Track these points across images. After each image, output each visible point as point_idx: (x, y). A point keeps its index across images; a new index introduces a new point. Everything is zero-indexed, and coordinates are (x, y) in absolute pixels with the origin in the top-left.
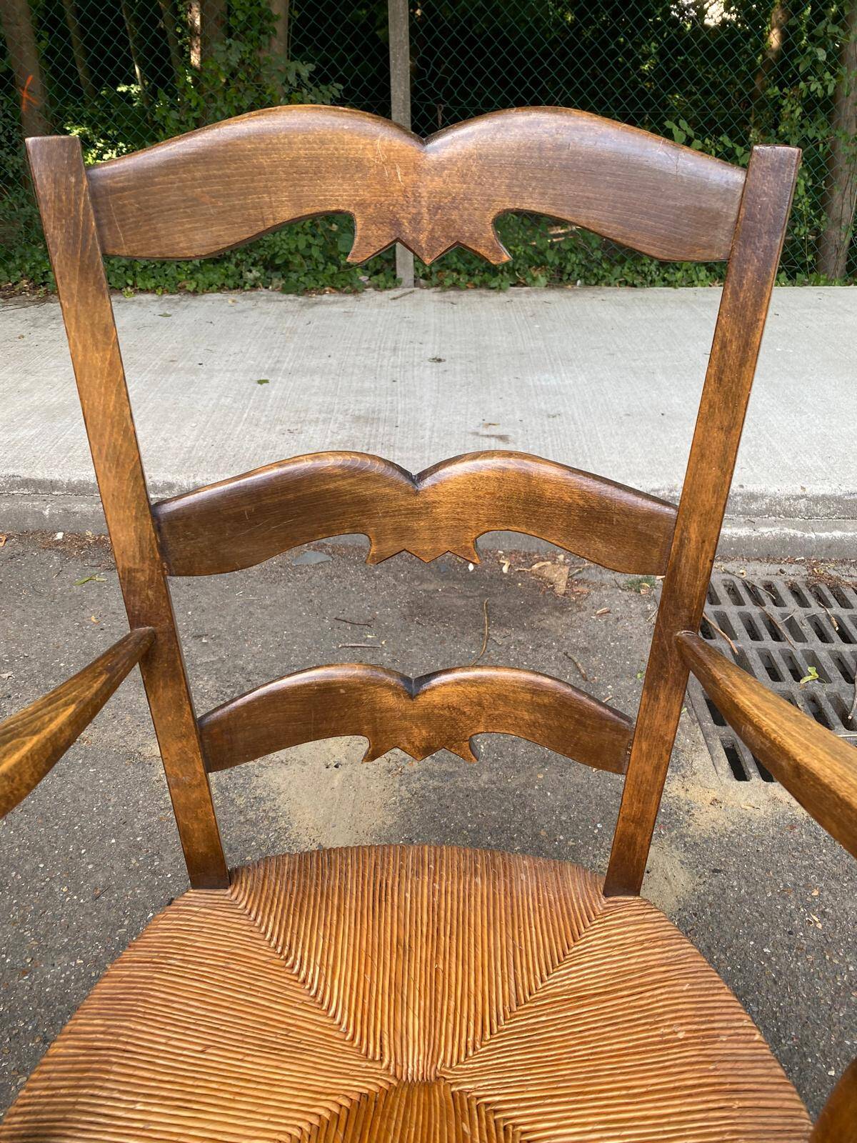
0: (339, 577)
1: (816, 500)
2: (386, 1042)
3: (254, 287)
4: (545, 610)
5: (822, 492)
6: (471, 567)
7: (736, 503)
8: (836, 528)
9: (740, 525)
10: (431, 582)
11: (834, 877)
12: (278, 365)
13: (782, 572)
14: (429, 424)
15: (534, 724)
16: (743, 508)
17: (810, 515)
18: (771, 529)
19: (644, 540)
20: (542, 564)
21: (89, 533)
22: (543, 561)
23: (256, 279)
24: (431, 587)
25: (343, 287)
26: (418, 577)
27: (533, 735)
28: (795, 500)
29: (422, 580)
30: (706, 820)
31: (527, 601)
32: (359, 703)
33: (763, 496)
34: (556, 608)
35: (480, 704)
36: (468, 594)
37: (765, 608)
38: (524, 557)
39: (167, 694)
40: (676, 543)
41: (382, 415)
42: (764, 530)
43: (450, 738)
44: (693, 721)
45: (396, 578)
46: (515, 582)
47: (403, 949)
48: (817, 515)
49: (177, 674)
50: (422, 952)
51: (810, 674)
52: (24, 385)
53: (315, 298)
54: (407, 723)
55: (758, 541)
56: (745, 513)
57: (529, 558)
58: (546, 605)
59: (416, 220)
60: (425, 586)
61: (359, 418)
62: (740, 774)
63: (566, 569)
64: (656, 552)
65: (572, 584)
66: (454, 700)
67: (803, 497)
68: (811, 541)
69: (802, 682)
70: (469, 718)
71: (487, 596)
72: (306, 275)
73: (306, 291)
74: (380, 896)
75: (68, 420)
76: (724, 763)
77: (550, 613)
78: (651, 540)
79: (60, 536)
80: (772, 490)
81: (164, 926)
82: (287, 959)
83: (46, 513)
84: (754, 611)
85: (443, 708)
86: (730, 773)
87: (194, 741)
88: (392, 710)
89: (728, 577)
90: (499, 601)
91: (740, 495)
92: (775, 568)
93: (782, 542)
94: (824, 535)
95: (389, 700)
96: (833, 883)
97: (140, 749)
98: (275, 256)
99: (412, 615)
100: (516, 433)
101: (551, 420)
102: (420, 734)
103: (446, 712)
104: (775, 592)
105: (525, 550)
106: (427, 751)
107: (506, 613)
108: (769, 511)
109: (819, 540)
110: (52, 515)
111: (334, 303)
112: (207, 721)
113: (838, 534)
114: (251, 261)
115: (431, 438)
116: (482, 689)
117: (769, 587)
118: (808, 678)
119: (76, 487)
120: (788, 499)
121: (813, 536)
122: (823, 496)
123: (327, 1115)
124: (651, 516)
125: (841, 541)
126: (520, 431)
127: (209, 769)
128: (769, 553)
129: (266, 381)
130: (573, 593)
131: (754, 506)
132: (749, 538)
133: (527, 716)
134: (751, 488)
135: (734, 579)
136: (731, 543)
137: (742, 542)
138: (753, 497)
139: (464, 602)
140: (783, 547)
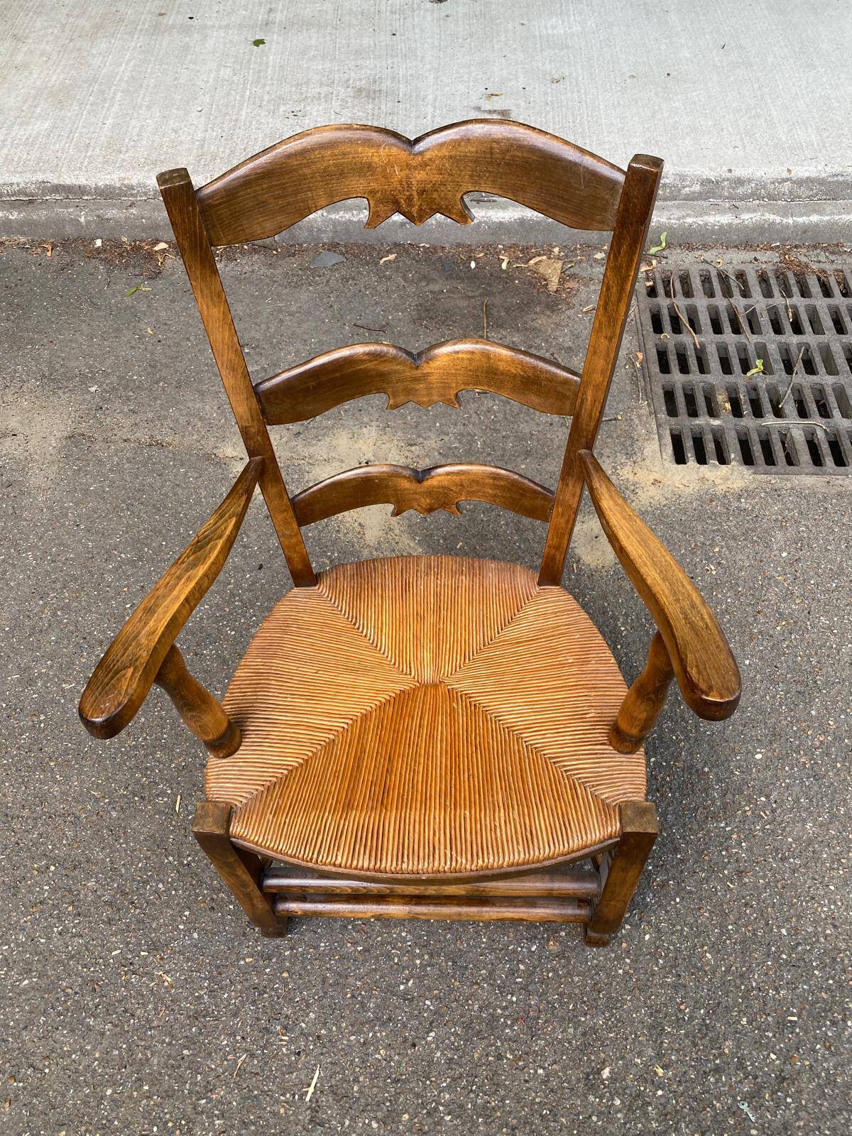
0: (353, 279)
1: (800, 182)
2: (412, 666)
4: (538, 309)
5: (807, 175)
6: (473, 265)
7: (723, 188)
8: (815, 211)
9: (723, 212)
10: (437, 282)
11: (734, 538)
12: (272, 15)
13: (756, 259)
14: (430, 97)
15: (495, 496)
16: (730, 193)
17: (793, 197)
18: (752, 215)
19: (561, 397)
20: (538, 259)
21: (124, 239)
22: (539, 256)
24: (436, 287)
26: (424, 277)
27: (495, 501)
28: (779, 183)
29: (429, 280)
30: (648, 496)
31: (522, 300)
32: (387, 486)
33: (750, 181)
34: (547, 307)
35: (462, 485)
36: (470, 294)
37: (732, 300)
38: (522, 251)
39: (273, 490)
40: (579, 400)
41: (383, 87)
42: (746, 216)
43: (444, 503)
44: (651, 413)
45: (405, 278)
46: (512, 279)
47: (420, 618)
48: (800, 197)
49: (278, 479)
50: (430, 619)
51: (757, 367)
52: (19, 58)
54: (418, 496)
55: (738, 229)
56: (730, 198)
57: (526, 253)
58: (540, 303)
59: (409, 199)
60: (431, 287)
61: (360, 90)
62: (680, 459)
63: (560, 264)
64: (568, 403)
65: (564, 280)
66: (446, 483)
67: (787, 180)
68: (787, 227)
69: (749, 374)
70: (455, 492)
71: (487, 295)
74: (406, 588)
75: (75, 107)
76: (669, 449)
77: (542, 312)
78: (565, 397)
79: (99, 243)
80: (759, 174)
81: (282, 609)
82: (355, 624)
83: (82, 220)
84: (722, 303)
85: (439, 487)
86: (673, 458)
87: (291, 513)
88: (407, 489)
89: (705, 266)
90: (497, 300)
91: (728, 180)
92: (749, 256)
93: (761, 229)
94: (800, 220)
95: (406, 484)
96: (731, 543)
97: (215, 451)
99: (421, 318)
100: (518, 106)
101: (554, 86)
102: (426, 502)
103: (441, 490)
104: (745, 283)
106: (430, 510)
107: (503, 314)
108: (754, 195)
109: (796, 226)
110: (88, 222)
112: (297, 499)
113: (815, 218)
116: (463, 477)
117: (741, 277)
118: (754, 371)
119: (103, 191)
120: (774, 183)
121: (791, 221)
122: (807, 178)
123: (384, 700)
124: (566, 382)
125: (817, 225)
126: (523, 104)
127: (300, 525)
128: (747, 239)
129: (262, 42)
130: (564, 289)
131: (740, 191)
132: (730, 225)
133: (491, 492)
134: (739, 172)
135: (711, 269)
136: (713, 232)
137: (723, 230)
138: (740, 182)
139: (466, 303)
140: (761, 234)
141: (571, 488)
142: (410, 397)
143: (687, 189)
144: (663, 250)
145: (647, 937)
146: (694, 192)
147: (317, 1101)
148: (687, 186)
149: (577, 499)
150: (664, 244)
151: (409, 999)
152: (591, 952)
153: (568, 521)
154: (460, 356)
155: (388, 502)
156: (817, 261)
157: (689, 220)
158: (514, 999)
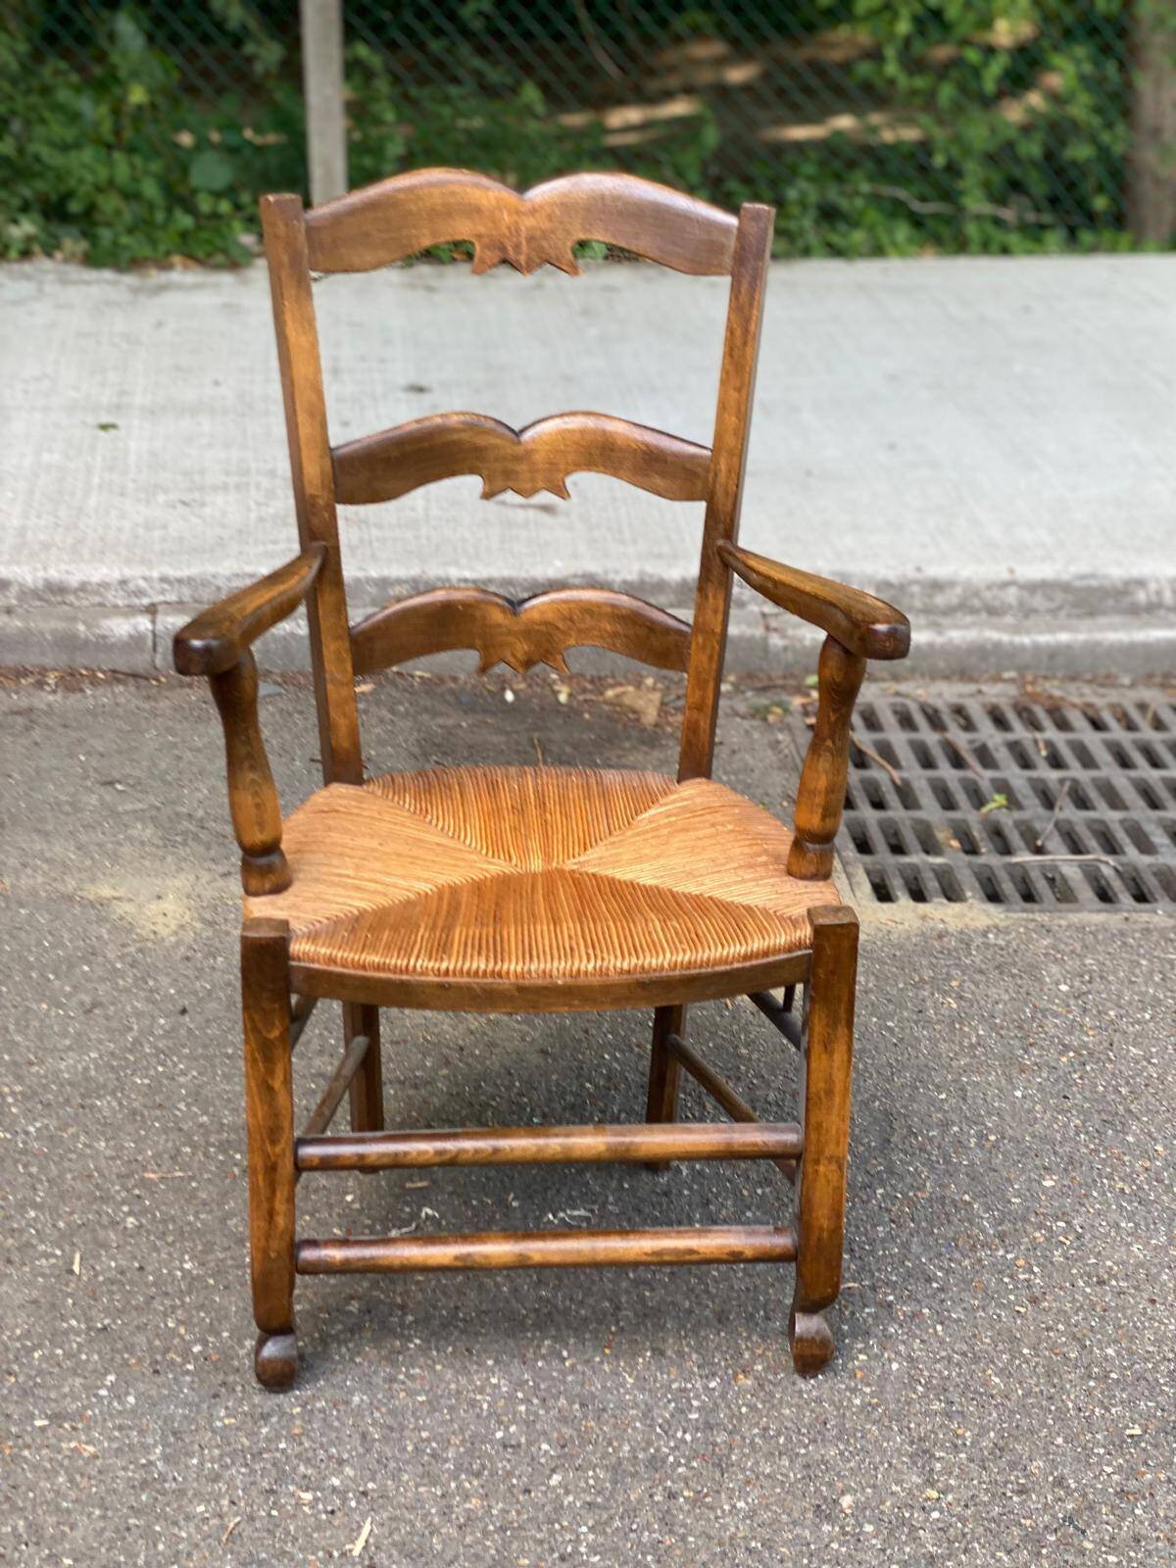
1: (1033, 587)
3: (26, 254)
4: (627, 745)
5: (1040, 576)
6: (509, 696)
7: (912, 596)
8: (1062, 628)
10: (448, 715)
12: (126, 398)
13: (980, 692)
15: (615, 635)
16: (924, 603)
17: (1028, 612)
18: (965, 633)
19: (690, 475)
20: (619, 690)
22: (621, 685)
23: (29, 239)
24: (450, 722)
25: (209, 255)
26: (426, 710)
27: (615, 645)
28: (1000, 588)
29: (435, 714)
31: (599, 736)
32: (473, 618)
33: (952, 584)
34: (643, 742)
35: (571, 620)
36: (509, 728)
37: (948, 734)
38: (592, 682)
40: (712, 475)
42: (954, 634)
43: (547, 651)
45: (393, 712)
46: (579, 713)
48: (1036, 611)
51: (996, 802)
53: (156, 277)
54: (511, 639)
55: (944, 651)
56: (926, 611)
57: (599, 683)
58: (628, 738)
59: (517, 247)
60: (441, 721)
62: (884, 896)
63: (658, 695)
64: (698, 484)
65: (666, 713)
66: (550, 616)
67: (1012, 583)
68: (1023, 649)
69: (984, 810)
70: (562, 632)
71: (538, 730)
72: (130, 231)
73: (135, 264)
76: (866, 888)
77: (634, 748)
78: (694, 475)
80: (965, 574)
84: (930, 737)
86: (873, 897)
87: (348, 651)
88: (499, 625)
89: (899, 700)
90: (557, 736)
91: (919, 582)
92: (972, 688)
93: (982, 652)
94: (1044, 639)
95: (497, 617)
97: (80, 893)
98: (69, 195)
102: (522, 648)
103: (543, 628)
104: (966, 717)
105: (590, 672)
106: (528, 663)
107: (568, 749)
108: (963, 607)
109: (1037, 648)
111: (197, 287)
112: (356, 630)
113: (1064, 637)
114: (16, 202)
115: (427, 509)
116: (572, 606)
117: (959, 711)
118: (992, 805)
120: (990, 588)
121: (1028, 641)
122: (1042, 581)
125: (1068, 647)
127: (356, 673)
128: (964, 666)
129: (113, 426)
130: (669, 724)
131: (940, 600)
133: (608, 628)
134: (934, 571)
135: (908, 702)
138: (936, 586)
139: (503, 739)
140: (983, 658)
141: (711, 600)
142: (510, 484)
145: (895, 1366)
147: (371, 1558)
149: (720, 617)
151: (512, 1446)
152: (807, 1386)
153: (711, 658)
155: (471, 646)
156: (1076, 696)
158: (688, 1437)
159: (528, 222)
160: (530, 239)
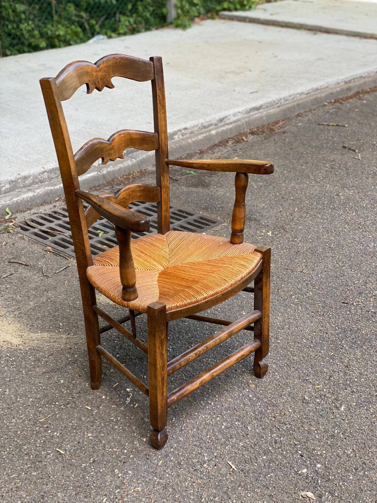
5: (51, 167)
7: (19, 183)
9: (25, 193)
13: (55, 206)
16: (23, 185)
17: (50, 179)
18: (40, 190)
28: (42, 174)
33: (29, 176)
37: (62, 220)
42: (37, 191)
48: (53, 178)
55: (38, 197)
56: (24, 187)
59: (98, 82)
66: (125, 196)
67: (45, 171)
68: (58, 190)
69: (100, 236)
70: (128, 199)
80: (32, 172)
89: (37, 215)
91: (20, 178)
92: (51, 206)
93: (47, 194)
103: (123, 200)
104: (60, 213)
108: (34, 183)
116: (129, 191)
117: (56, 213)
118: (100, 234)
120: (39, 175)
121: (58, 187)
122: (53, 169)
131: (27, 182)
132: (34, 196)
133: (139, 194)
134: (23, 174)
135: (40, 215)
136: (28, 201)
137: (32, 199)
138: (25, 178)
140: (49, 196)
142: (110, 157)
143: (4, 188)
144: (11, 216)
146: (7, 189)
148: (3, 186)
150: (10, 213)
152: (265, 380)
154: (122, 136)
157: (15, 199)
158: (259, 404)
159: (100, 74)
160: (101, 79)
